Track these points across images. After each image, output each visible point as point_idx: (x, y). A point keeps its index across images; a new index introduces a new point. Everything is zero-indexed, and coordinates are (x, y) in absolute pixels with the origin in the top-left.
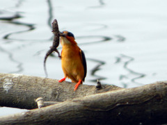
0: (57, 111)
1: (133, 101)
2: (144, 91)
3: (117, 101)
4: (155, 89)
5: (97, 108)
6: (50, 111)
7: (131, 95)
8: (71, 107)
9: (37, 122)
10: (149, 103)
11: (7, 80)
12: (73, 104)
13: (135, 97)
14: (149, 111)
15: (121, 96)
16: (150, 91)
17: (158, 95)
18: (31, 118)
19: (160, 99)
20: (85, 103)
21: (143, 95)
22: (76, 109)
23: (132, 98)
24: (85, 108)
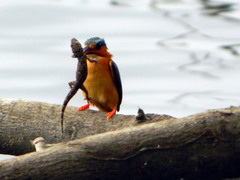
0: (41, 162)
1: (167, 144)
2: (187, 125)
3: (141, 142)
4: (204, 122)
5: (108, 155)
6: (30, 162)
7: (164, 133)
8: (64, 154)
10: (195, 147)
12: (67, 149)
13: (170, 137)
14: (194, 158)
15: (148, 135)
16: (196, 126)
17: (209, 133)
19: (213, 139)
20: (88, 147)
21: (184, 133)
22: (73, 157)
23: (166, 139)
24: (89, 156)
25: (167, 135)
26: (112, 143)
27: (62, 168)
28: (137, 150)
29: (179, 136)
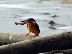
0: (22, 44)
1: (54, 40)
4: (63, 34)
5: (39, 43)
6: (19, 44)
7: (53, 37)
9: (14, 49)
10: (61, 41)
11: (11, 35)
12: (29, 41)
13: (55, 38)
14: (61, 44)
16: (61, 35)
17: (64, 37)
18: (11, 47)
19: (65, 39)
20: (34, 40)
22: (30, 43)
25: (54, 38)
26: (40, 40)
27: (27, 46)
28: (46, 41)
29: (57, 38)
